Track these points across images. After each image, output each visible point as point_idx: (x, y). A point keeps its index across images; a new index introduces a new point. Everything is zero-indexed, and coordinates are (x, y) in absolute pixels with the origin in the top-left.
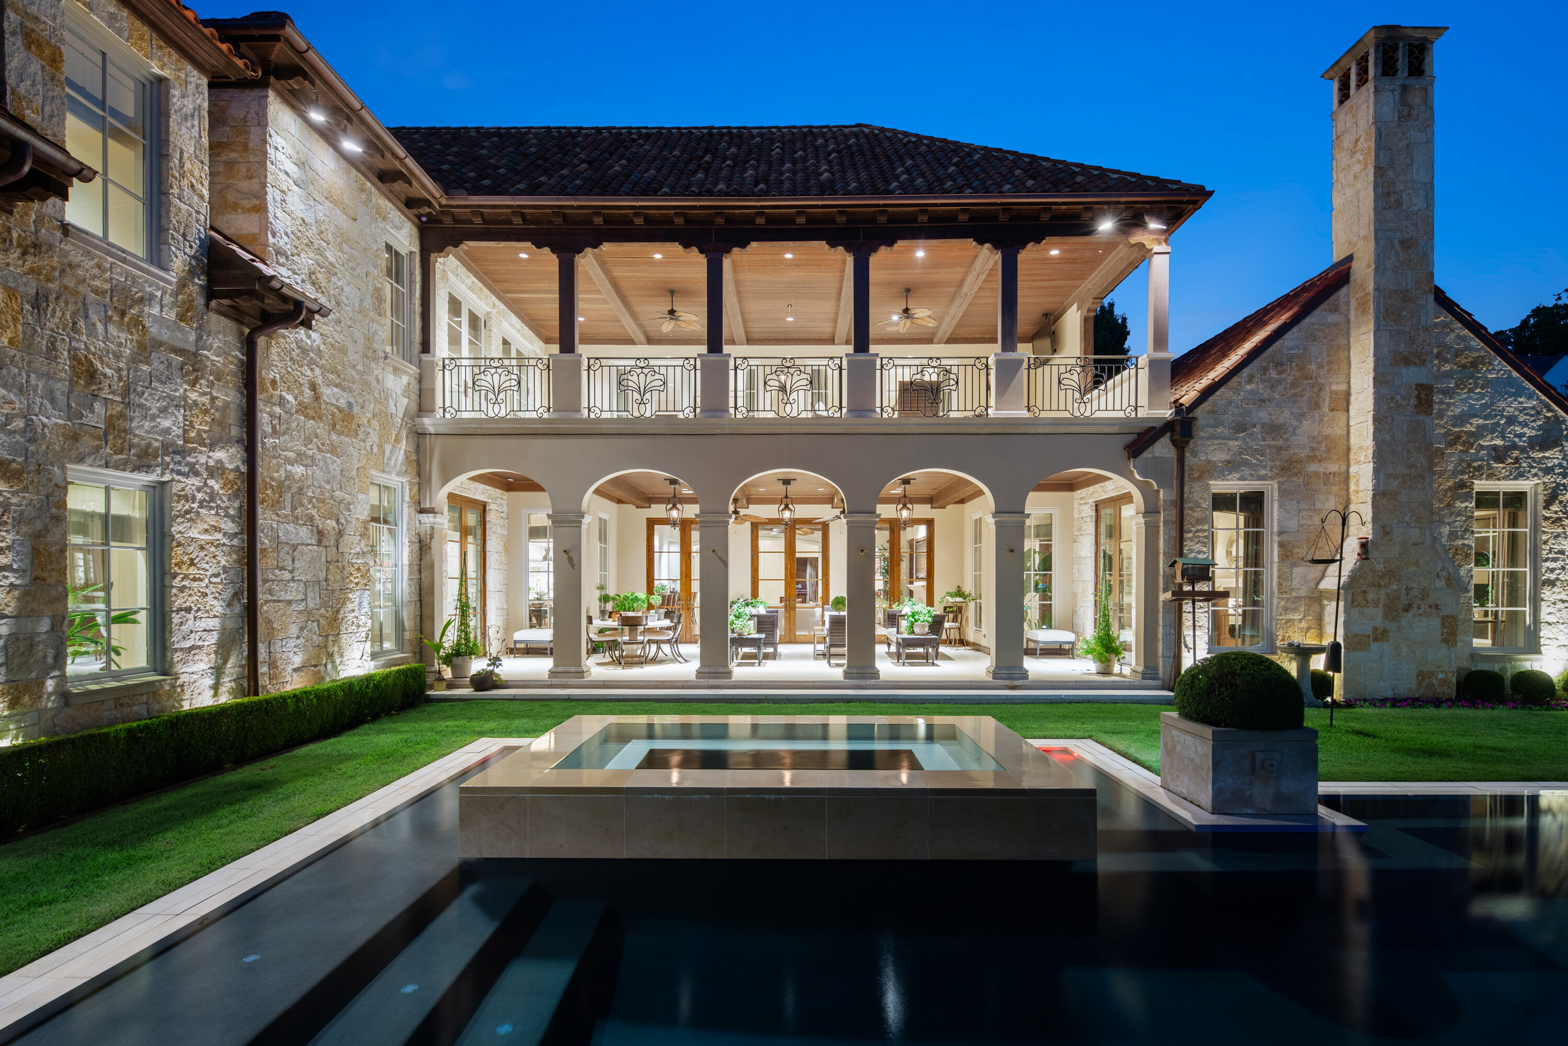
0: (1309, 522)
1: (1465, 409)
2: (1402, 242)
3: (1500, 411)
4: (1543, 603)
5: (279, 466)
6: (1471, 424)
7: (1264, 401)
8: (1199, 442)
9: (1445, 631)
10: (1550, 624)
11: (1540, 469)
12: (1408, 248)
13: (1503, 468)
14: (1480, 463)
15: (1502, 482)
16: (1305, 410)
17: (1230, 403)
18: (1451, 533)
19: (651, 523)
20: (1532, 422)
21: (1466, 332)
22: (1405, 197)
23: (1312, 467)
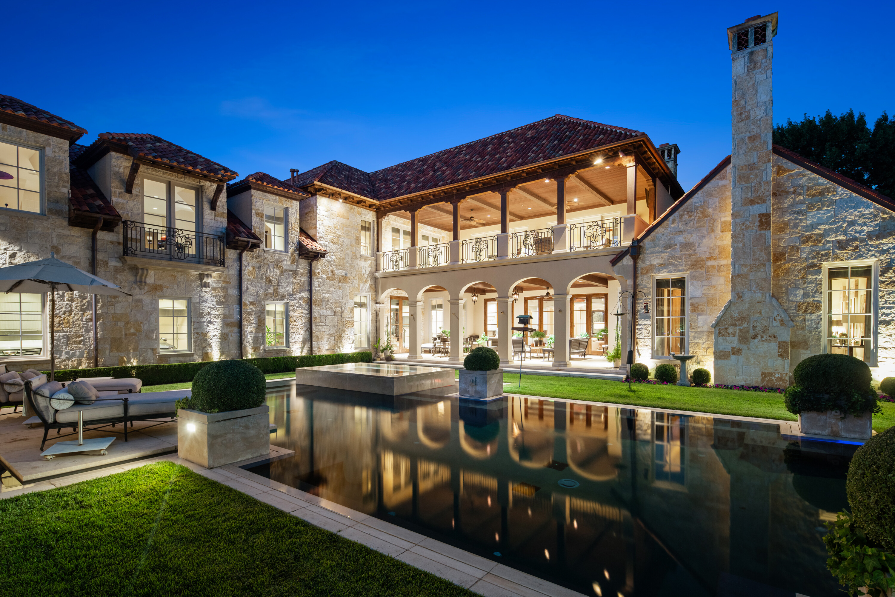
0: (708, 292)
1: (815, 220)
2: (750, 138)
3: (842, 219)
4: (879, 335)
5: (321, 295)
6: (819, 229)
7: (681, 231)
8: (646, 256)
9: (780, 350)
10: (886, 349)
11: (877, 251)
12: (754, 140)
13: (845, 253)
14: (826, 252)
15: (845, 262)
16: (706, 233)
17: (663, 235)
18: (804, 294)
19: (486, 301)
20: (869, 222)
21: (815, 175)
22: (752, 113)
23: (710, 263)
